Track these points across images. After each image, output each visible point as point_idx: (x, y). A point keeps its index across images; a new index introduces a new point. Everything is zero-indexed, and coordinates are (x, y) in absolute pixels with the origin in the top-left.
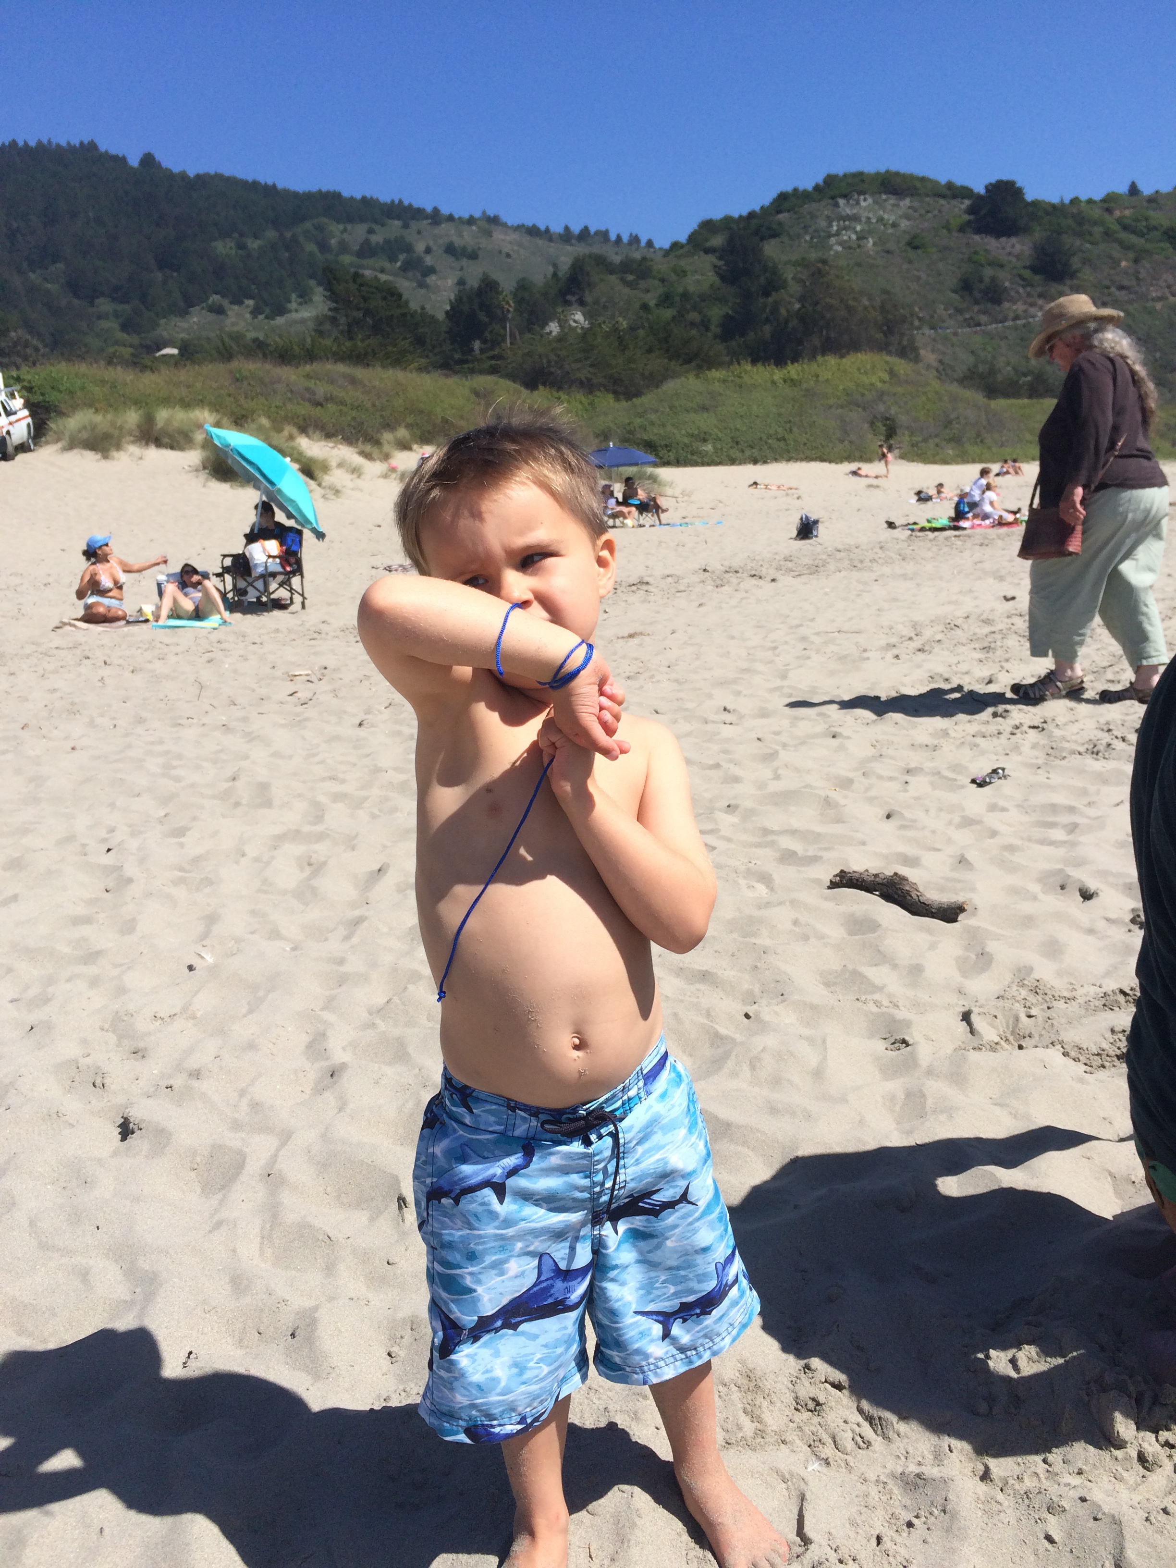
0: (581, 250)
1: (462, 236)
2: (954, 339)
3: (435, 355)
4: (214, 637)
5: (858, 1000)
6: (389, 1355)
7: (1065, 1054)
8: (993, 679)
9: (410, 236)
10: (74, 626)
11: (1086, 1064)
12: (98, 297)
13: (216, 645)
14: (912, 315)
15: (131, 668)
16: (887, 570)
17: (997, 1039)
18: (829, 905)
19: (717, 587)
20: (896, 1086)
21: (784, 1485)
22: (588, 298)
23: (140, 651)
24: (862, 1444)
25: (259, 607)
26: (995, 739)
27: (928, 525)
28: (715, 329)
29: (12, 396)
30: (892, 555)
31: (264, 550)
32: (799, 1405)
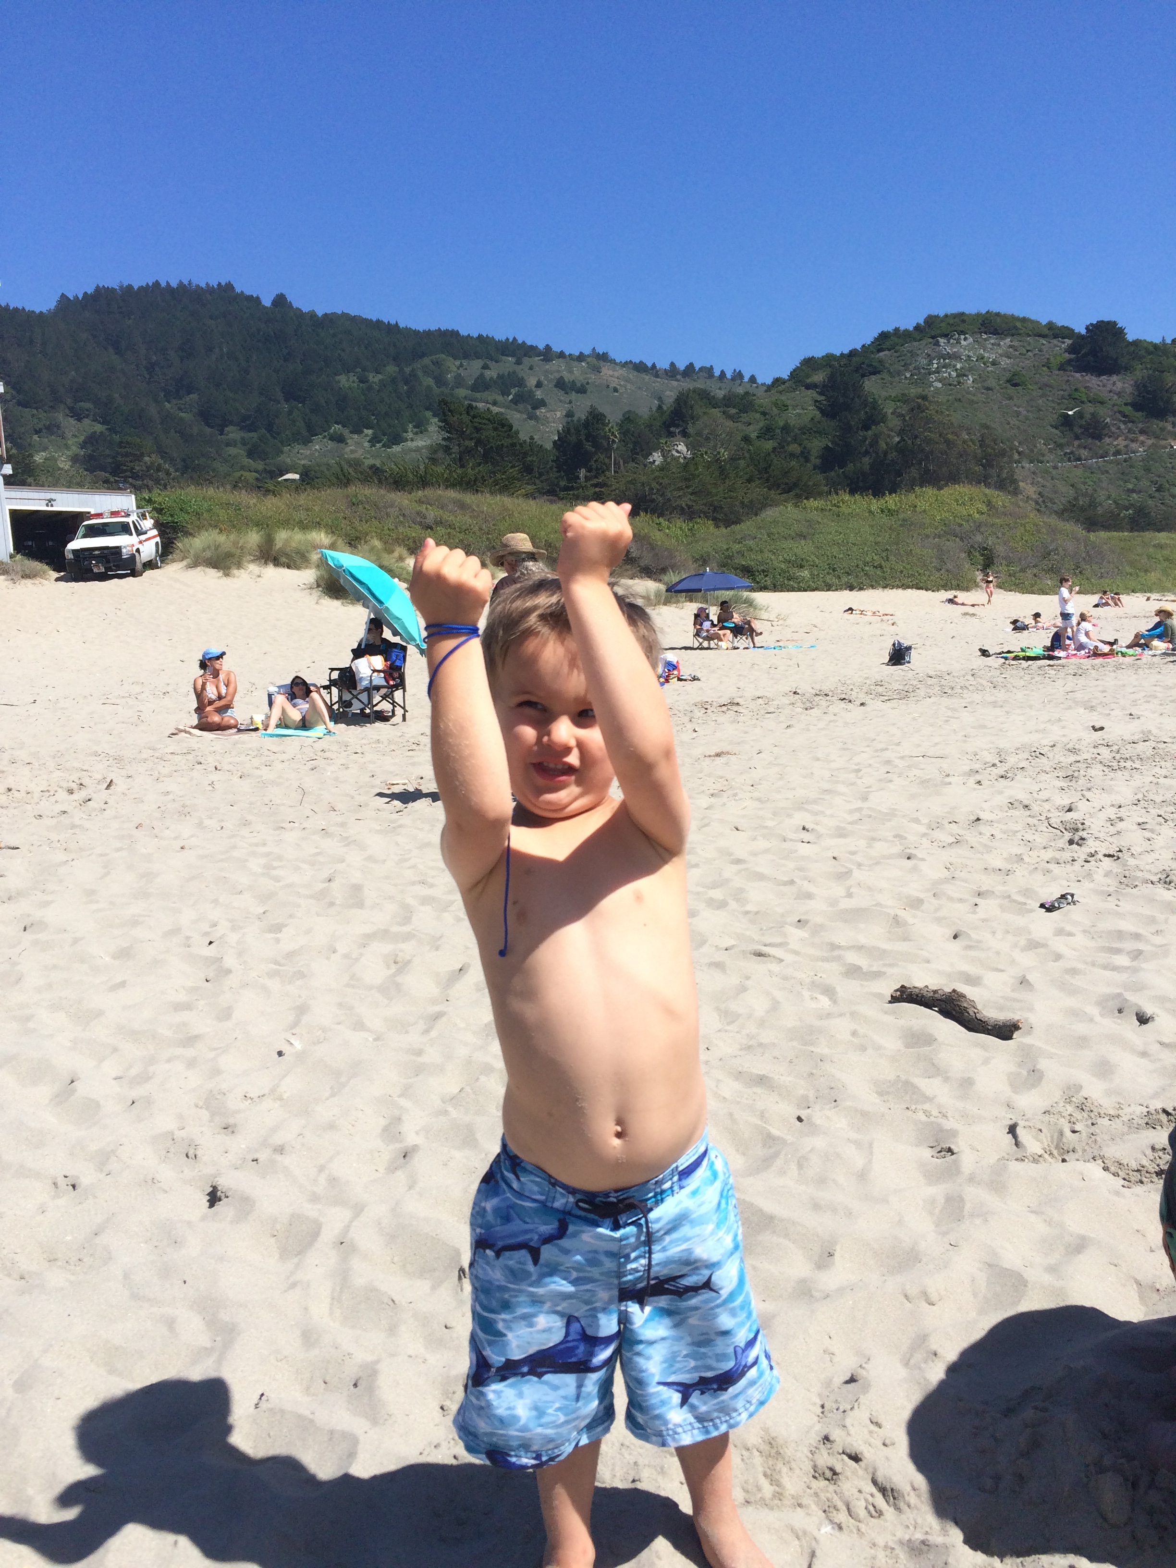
0: (687, 385)
1: (571, 372)
2: (1054, 472)
3: (542, 482)
4: (320, 745)
5: (908, 1108)
6: (442, 1408)
7: (1106, 1169)
8: (1073, 806)
9: (522, 371)
10: (190, 733)
11: (1124, 1179)
12: (227, 426)
13: (319, 753)
14: (1011, 449)
15: (240, 774)
16: (977, 697)
17: (1040, 1152)
18: (889, 1019)
19: (806, 709)
20: (938, 1191)
21: (797, 1542)
22: (691, 430)
23: (249, 757)
24: (874, 1513)
25: (362, 719)
26: (1068, 866)
27: (1022, 654)
28: (815, 460)
29: (143, 516)
30: (984, 683)
31: (370, 663)
32: (817, 1473)
